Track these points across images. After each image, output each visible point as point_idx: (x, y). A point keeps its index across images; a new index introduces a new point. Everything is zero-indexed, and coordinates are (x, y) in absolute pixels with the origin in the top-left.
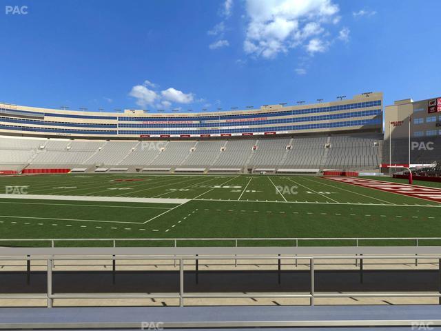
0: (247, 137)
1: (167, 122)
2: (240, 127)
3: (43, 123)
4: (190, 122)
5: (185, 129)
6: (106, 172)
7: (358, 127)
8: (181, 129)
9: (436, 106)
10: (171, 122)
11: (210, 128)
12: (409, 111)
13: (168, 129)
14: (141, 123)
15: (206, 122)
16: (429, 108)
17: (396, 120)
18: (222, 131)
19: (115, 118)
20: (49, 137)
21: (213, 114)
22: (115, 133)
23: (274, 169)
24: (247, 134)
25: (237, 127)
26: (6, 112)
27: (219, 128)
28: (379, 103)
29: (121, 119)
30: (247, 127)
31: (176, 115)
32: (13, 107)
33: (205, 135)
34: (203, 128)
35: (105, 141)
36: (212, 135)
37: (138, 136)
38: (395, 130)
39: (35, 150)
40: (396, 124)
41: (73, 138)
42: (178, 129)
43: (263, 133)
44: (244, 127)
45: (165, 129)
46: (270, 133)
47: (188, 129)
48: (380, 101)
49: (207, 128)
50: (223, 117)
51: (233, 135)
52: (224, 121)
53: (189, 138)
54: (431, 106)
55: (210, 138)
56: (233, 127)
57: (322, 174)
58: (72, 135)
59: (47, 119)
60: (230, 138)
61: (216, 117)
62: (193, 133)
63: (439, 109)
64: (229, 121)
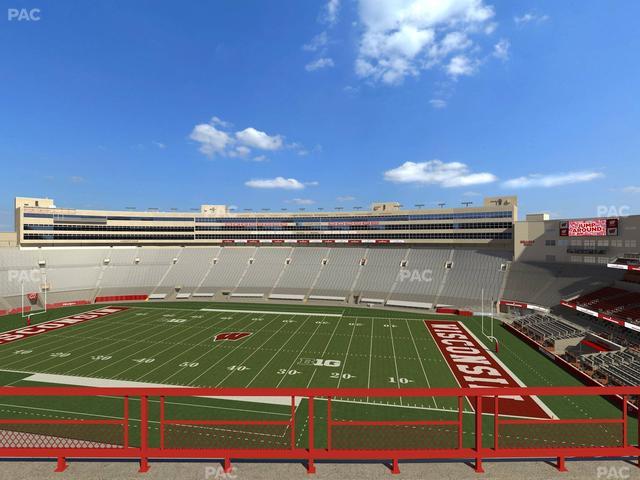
0: (354, 244)
1: (256, 224)
2: (346, 232)
3: (105, 229)
4: (284, 224)
5: (277, 233)
6: (190, 300)
7: (486, 241)
8: (272, 233)
9: (567, 230)
10: (260, 224)
11: (309, 232)
12: (540, 231)
13: (256, 233)
14: (223, 224)
15: (304, 224)
16: (561, 230)
17: (527, 239)
18: (323, 236)
19: (192, 219)
20: (112, 245)
21: (313, 214)
22: (191, 237)
23: (382, 301)
24: (355, 241)
25: (342, 232)
26: (63, 219)
27: (320, 232)
28: (510, 215)
29: (199, 220)
30: (355, 232)
31: (267, 215)
32: (72, 212)
33: (303, 240)
34: (300, 232)
35: (179, 247)
36: (311, 241)
37: (220, 241)
38: (525, 251)
39: (100, 265)
40: (528, 244)
41: (140, 245)
42: (269, 233)
43: (374, 241)
44: (350, 232)
45: (253, 233)
46: (382, 241)
47: (281, 233)
49: (305, 232)
50: (325, 219)
51: (337, 241)
52: (326, 224)
53: (283, 244)
54: (562, 228)
55: (308, 245)
56: (338, 232)
58: (140, 241)
59: (110, 223)
60: (334, 245)
61: (316, 219)
62: (288, 237)
63: (571, 233)
64: (332, 224)
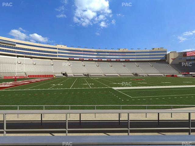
0: (118, 61)
1: (82, 53)
2: (115, 57)
3: (15, 48)
4: (93, 53)
5: (91, 56)
7: (159, 59)
8: (89, 56)
9: (186, 54)
10: (84, 53)
11: (102, 57)
12: (177, 55)
13: (83, 56)
14: (70, 52)
15: (100, 54)
16: (184, 55)
17: (173, 58)
18: (107, 58)
19: (56, 49)
20: (18, 56)
21: (103, 50)
22: (56, 56)
24: (118, 60)
25: (114, 57)
27: (106, 57)
28: (166, 52)
29: (59, 49)
30: (118, 57)
31: (87, 49)
33: (100, 59)
34: (99, 56)
35: (50, 60)
36: (103, 60)
37: (68, 58)
40: (173, 59)
41: (31, 58)
42: (87, 56)
43: (124, 60)
44: (117, 57)
45: (81, 56)
46: (127, 60)
47: (92, 56)
48: (166, 51)
49: (101, 57)
50: (108, 52)
51: (112, 60)
52: (108, 54)
53: (92, 61)
55: (102, 61)
56: (112, 57)
57: (165, 76)
58: (32, 56)
59: (17, 46)
60: (111, 61)
61: (105, 52)
62: (94, 58)
63: (187, 55)
64: (110, 54)
